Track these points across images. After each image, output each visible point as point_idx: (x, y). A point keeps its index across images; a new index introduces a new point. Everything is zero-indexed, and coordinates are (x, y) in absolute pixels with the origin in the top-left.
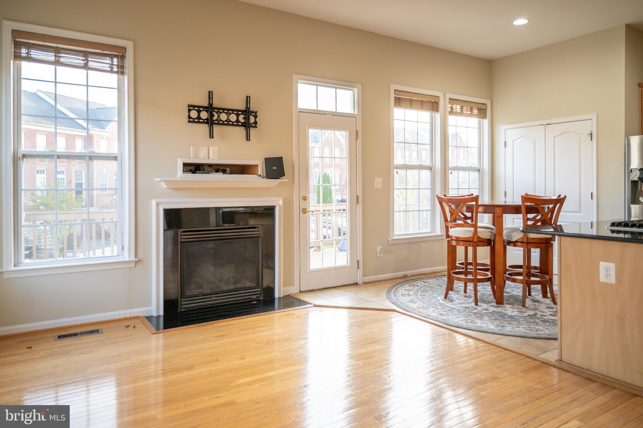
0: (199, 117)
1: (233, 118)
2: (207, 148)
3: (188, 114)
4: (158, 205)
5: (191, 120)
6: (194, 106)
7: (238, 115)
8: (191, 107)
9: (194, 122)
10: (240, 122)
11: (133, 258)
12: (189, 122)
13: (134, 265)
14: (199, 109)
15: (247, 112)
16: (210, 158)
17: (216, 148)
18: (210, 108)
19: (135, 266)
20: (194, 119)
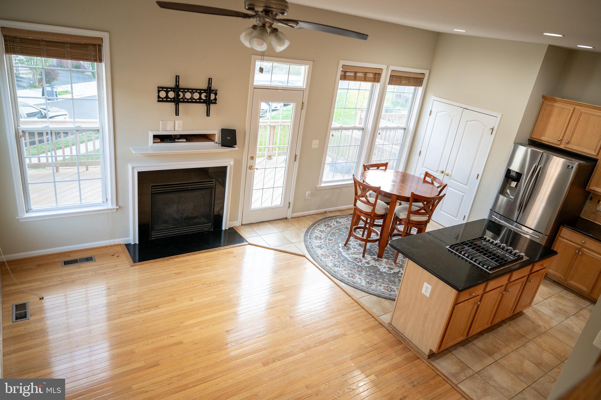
0: (167, 97)
1: (196, 96)
2: (174, 122)
3: (157, 94)
4: (133, 168)
5: (160, 100)
6: (163, 88)
7: (200, 94)
8: (160, 89)
9: (162, 101)
10: (202, 99)
11: (115, 207)
12: (159, 101)
13: (115, 211)
14: (167, 90)
15: (209, 90)
16: (176, 130)
17: (181, 122)
18: (177, 89)
19: (117, 211)
20: (162, 98)
